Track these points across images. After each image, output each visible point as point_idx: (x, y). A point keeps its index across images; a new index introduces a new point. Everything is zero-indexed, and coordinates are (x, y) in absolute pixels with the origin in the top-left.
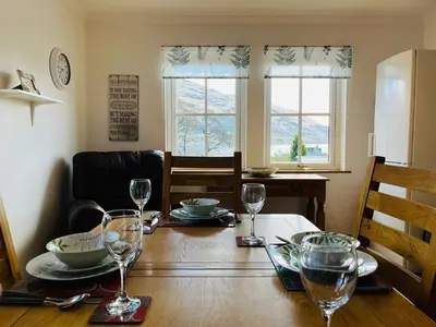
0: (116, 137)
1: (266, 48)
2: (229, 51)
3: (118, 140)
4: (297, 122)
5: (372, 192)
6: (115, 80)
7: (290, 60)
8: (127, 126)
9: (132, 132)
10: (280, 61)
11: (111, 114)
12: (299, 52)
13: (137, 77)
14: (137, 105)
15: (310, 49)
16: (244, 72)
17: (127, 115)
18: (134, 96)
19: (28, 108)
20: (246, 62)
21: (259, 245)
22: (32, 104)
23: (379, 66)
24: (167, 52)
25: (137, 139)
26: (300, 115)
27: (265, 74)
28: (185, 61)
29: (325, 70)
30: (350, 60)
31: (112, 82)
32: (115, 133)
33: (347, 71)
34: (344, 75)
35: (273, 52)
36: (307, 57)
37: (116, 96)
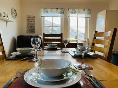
0: (29, 32)
1: (69, 9)
2: (59, 10)
3: (29, 33)
4: (76, 32)
5: (94, 40)
6: (28, 17)
7: (75, 13)
8: (32, 29)
9: (33, 31)
10: (72, 13)
11: (27, 26)
12: (77, 10)
13: (34, 16)
14: (34, 24)
15: (80, 10)
16: (63, 15)
17: (32, 26)
18: (34, 21)
19: (6, 23)
20: (63, 13)
21: (67, 52)
22: (7, 22)
23: (98, 14)
24: (43, 10)
25: (34, 33)
26: (77, 27)
27: (68, 16)
28: (47, 12)
29: (84, 15)
30: (90, 13)
31: (27, 18)
32: (28, 31)
33: (89, 16)
34: (89, 17)
35: (70, 10)
36: (79, 12)
37: (29, 21)
